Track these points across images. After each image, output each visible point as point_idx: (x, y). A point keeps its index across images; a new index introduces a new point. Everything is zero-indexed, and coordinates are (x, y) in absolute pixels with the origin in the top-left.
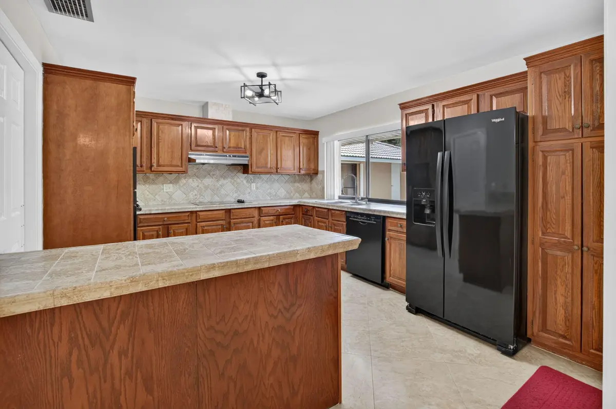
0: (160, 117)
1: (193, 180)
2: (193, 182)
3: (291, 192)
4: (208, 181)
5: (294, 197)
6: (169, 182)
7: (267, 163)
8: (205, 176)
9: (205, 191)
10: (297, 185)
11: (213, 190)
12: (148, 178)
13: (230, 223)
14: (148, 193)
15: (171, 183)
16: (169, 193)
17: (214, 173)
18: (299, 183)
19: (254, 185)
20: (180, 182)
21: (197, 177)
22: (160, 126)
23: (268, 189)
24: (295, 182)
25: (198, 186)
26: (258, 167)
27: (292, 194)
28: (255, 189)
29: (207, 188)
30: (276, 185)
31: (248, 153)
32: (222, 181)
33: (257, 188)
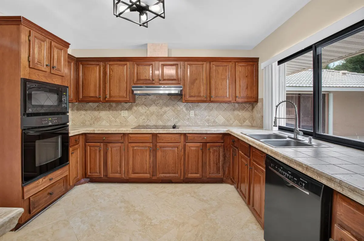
0: (111, 60)
1: (142, 108)
2: (142, 109)
3: (231, 119)
4: (153, 108)
5: (233, 124)
6: (125, 109)
7: (200, 93)
8: (151, 105)
9: (151, 116)
10: (236, 112)
11: (157, 116)
12: (111, 106)
13: (156, 146)
14: (111, 117)
15: (126, 109)
16: (125, 117)
17: (158, 102)
18: (239, 110)
19: (192, 113)
20: (133, 109)
21: (145, 105)
22: (111, 67)
23: (207, 116)
24: (234, 110)
25: (146, 112)
26: (190, 96)
27: (231, 122)
28: (193, 116)
29: (152, 114)
30: (215, 113)
31: (182, 84)
32: (165, 109)
33: (195, 115)
